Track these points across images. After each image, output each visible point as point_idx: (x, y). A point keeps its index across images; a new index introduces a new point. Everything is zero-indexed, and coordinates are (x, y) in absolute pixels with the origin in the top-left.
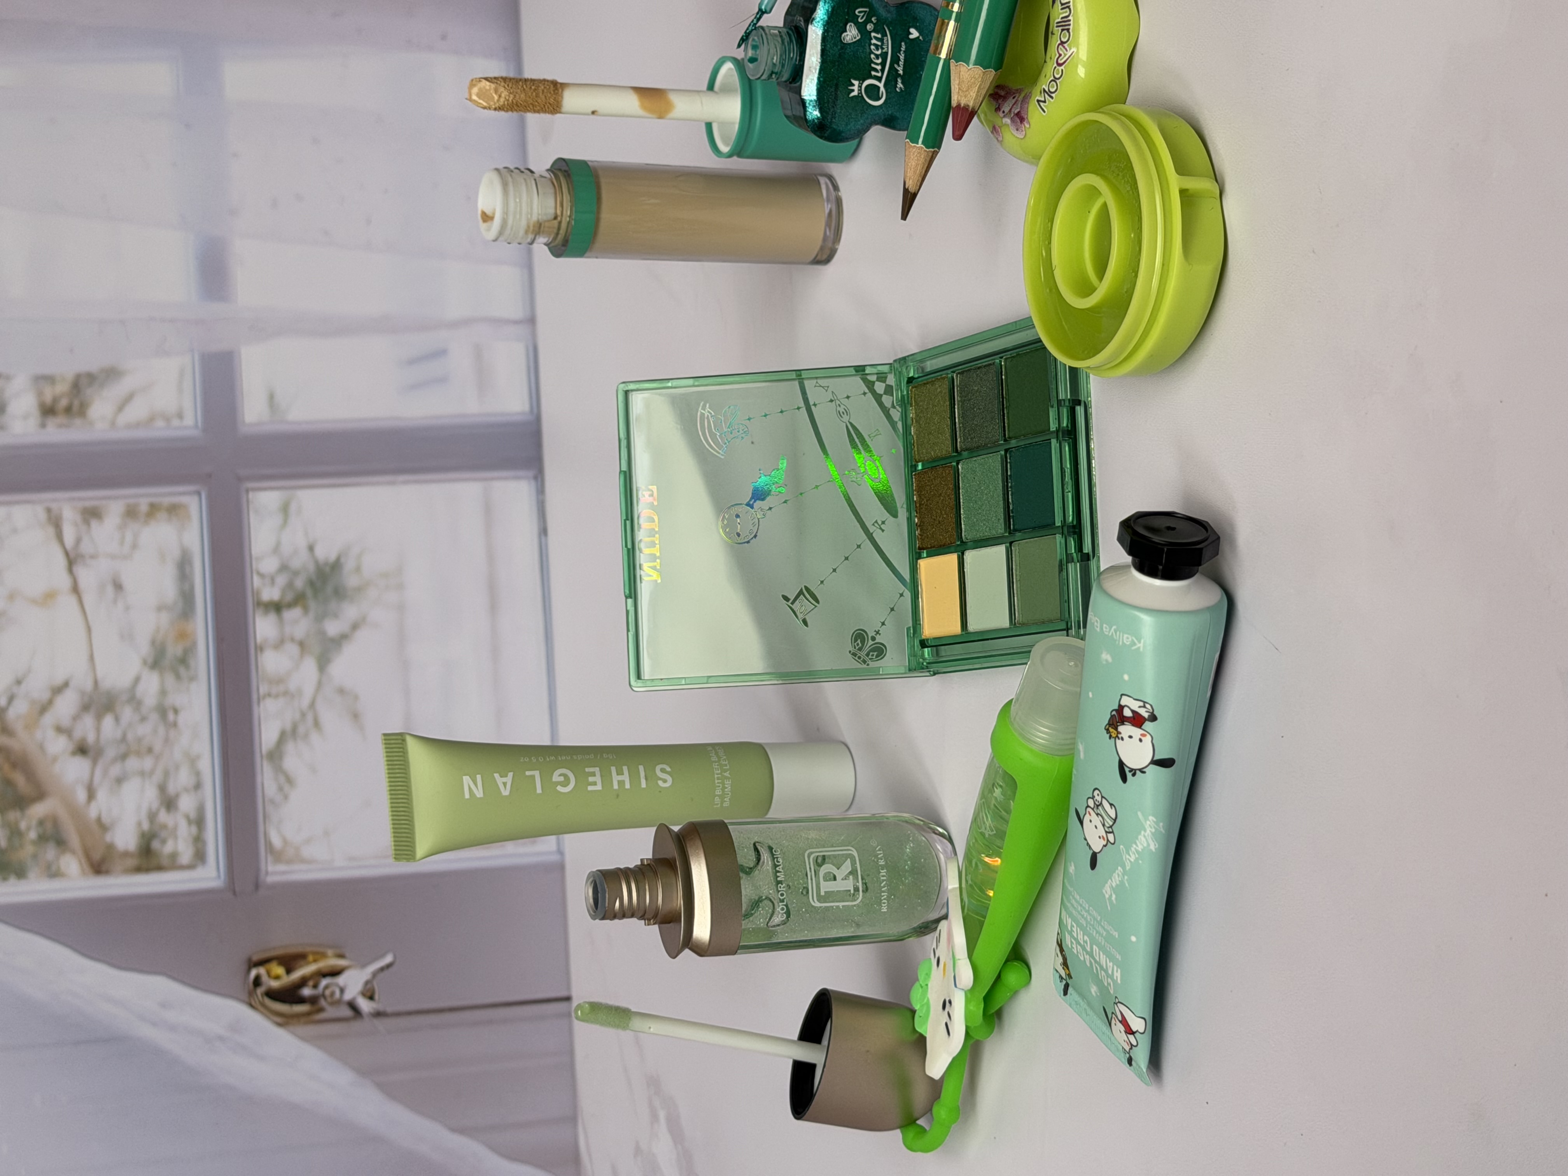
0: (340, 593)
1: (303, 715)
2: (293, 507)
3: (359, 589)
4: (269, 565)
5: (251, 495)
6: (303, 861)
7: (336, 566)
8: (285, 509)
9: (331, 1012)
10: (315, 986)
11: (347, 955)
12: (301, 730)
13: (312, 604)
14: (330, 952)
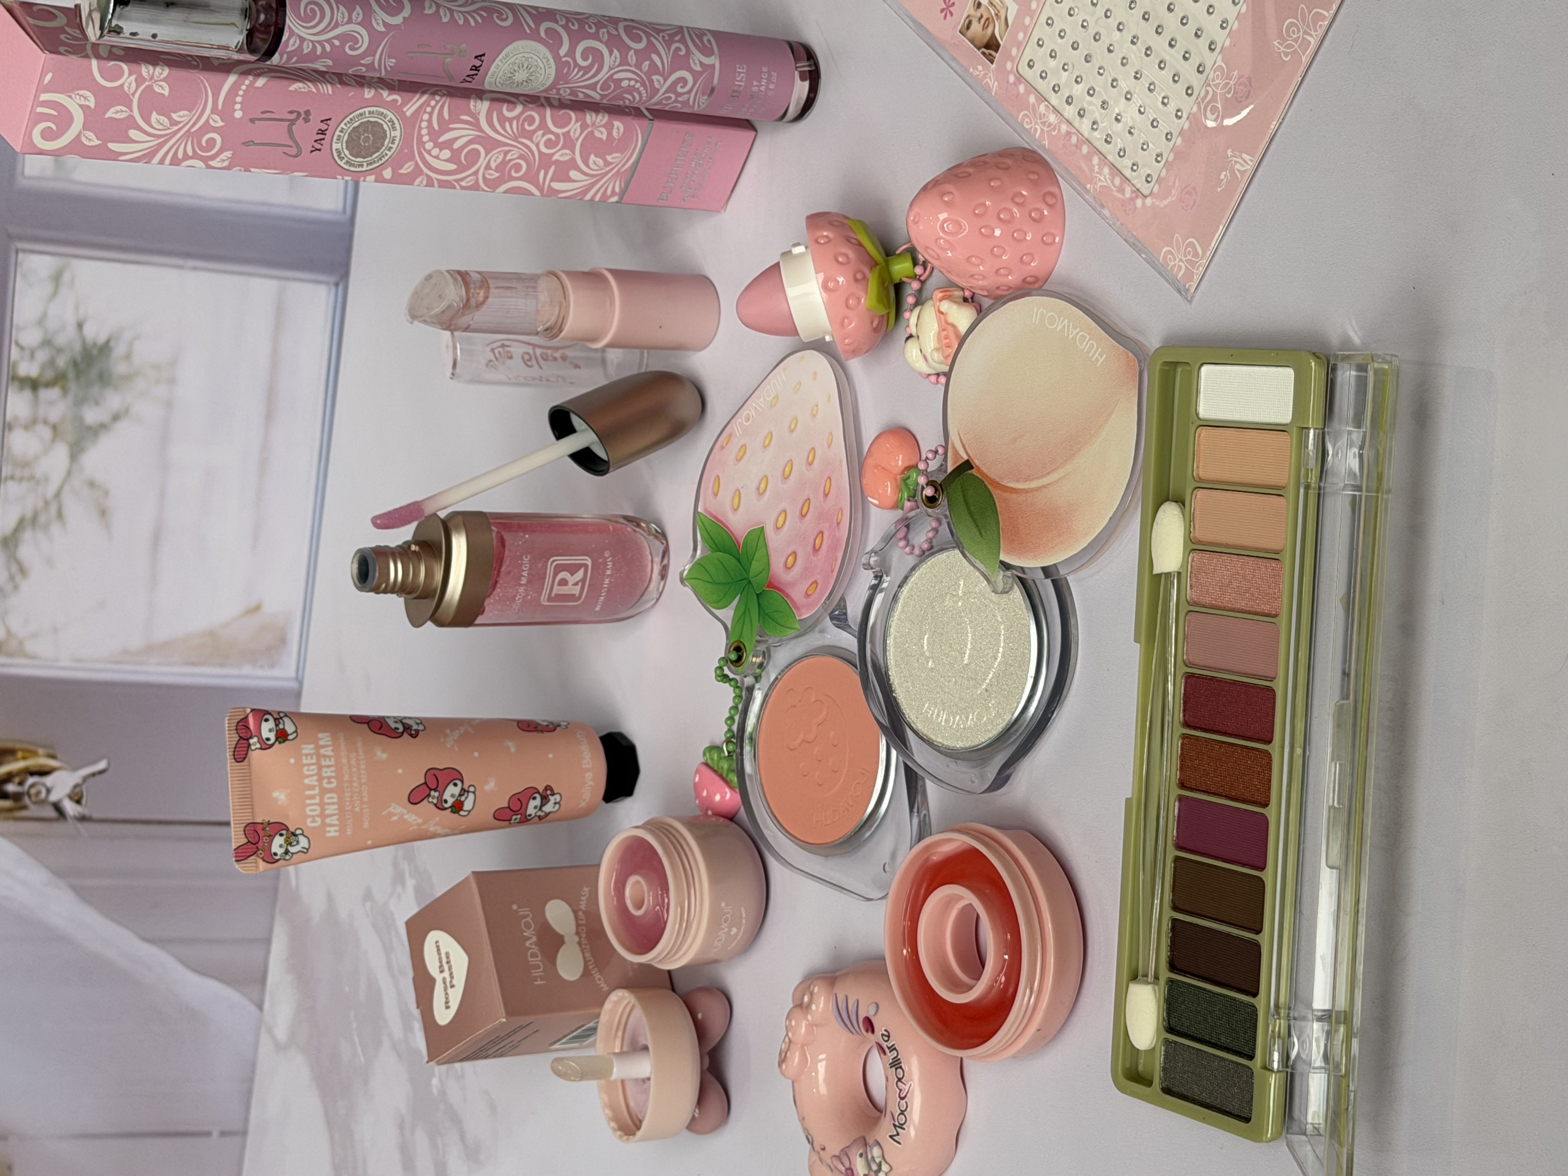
0: (105, 379)
1: (47, 503)
2: (66, 277)
3: (128, 378)
4: (30, 337)
5: (21, 256)
6: (26, 655)
7: (105, 349)
8: (57, 278)
9: (34, 811)
10: (21, 784)
11: (59, 756)
12: (42, 518)
13: (73, 386)
14: (41, 751)
